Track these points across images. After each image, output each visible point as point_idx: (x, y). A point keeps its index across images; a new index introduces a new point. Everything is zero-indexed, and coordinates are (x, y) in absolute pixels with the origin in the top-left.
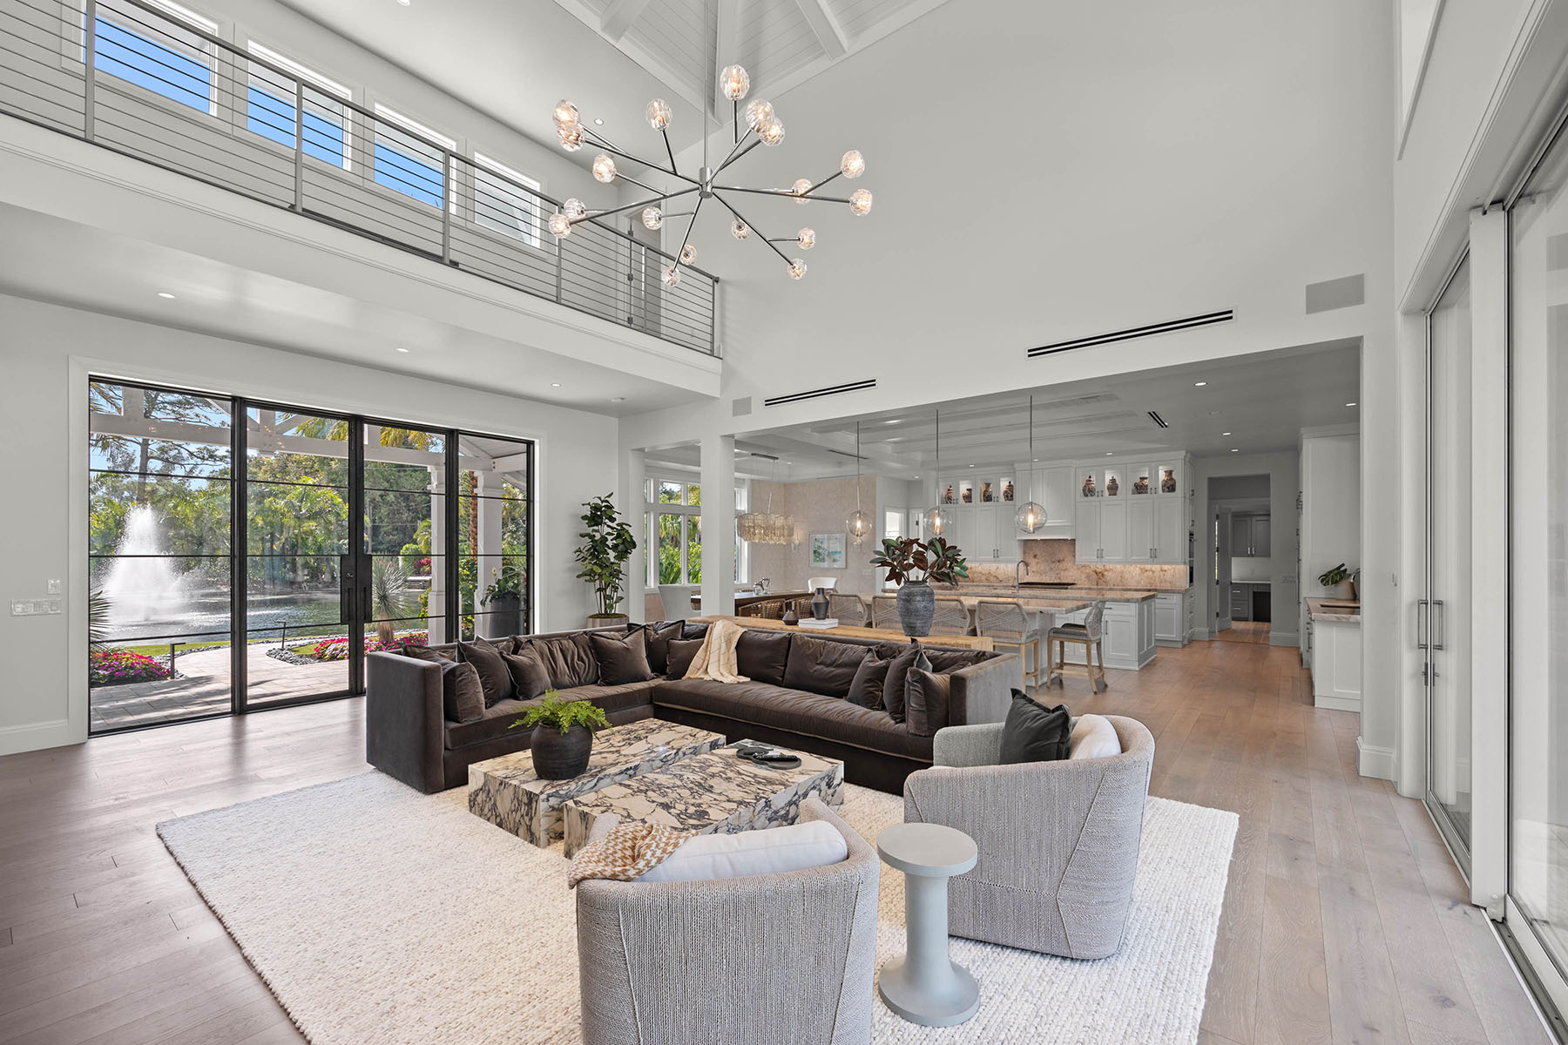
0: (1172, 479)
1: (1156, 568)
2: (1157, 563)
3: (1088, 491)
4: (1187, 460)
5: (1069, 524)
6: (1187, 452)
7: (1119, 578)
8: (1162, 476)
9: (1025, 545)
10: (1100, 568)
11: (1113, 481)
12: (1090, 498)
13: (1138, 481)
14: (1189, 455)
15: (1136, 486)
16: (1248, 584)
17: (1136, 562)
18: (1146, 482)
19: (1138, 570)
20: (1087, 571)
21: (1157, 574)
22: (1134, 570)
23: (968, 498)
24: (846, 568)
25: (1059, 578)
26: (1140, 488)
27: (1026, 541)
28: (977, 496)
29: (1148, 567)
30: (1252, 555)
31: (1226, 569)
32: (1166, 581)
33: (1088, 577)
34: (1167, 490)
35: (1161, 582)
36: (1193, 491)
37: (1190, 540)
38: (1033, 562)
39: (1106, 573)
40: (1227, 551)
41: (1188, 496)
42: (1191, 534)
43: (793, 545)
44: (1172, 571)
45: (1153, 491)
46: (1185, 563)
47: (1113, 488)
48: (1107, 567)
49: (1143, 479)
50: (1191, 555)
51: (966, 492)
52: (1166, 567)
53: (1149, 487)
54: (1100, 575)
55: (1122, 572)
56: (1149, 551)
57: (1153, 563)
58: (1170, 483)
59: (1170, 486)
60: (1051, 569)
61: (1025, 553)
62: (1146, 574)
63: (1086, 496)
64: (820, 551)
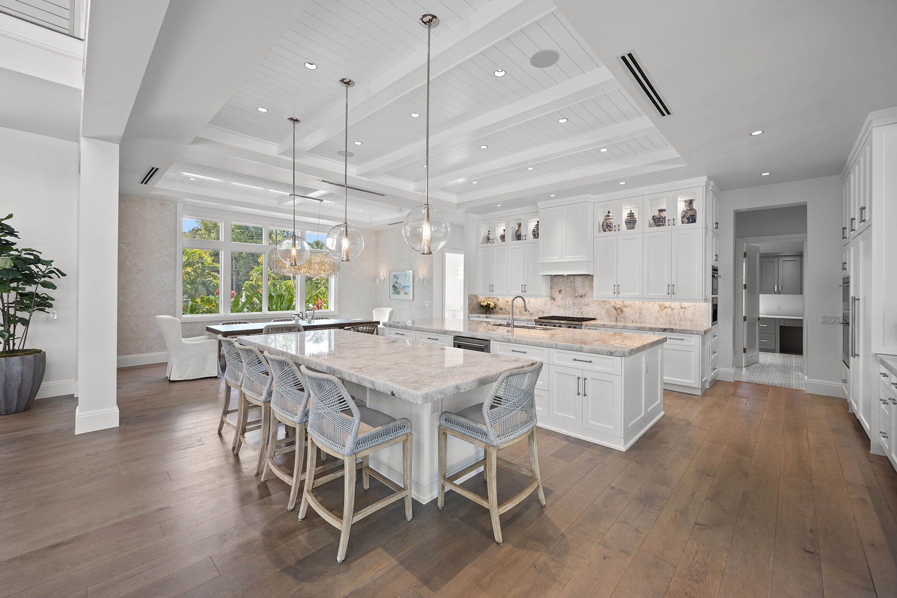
0: (692, 209)
1: (676, 305)
2: (676, 300)
3: (607, 226)
4: (710, 188)
5: (586, 259)
6: (709, 178)
7: (637, 315)
8: (681, 207)
9: (552, 280)
10: (619, 304)
11: (631, 215)
12: (608, 233)
13: (657, 214)
14: (712, 183)
15: (654, 218)
16: (775, 319)
17: (654, 299)
18: (663, 214)
19: (656, 307)
20: (608, 306)
21: (676, 311)
22: (654, 307)
23: (503, 238)
24: (413, 299)
25: (582, 313)
26: (658, 221)
27: (553, 277)
28: (509, 237)
29: (667, 304)
30: (779, 293)
31: (753, 305)
32: (686, 319)
33: (608, 312)
34: (687, 221)
35: (681, 320)
36: (717, 223)
37: (713, 276)
38: (559, 297)
39: (624, 309)
40: (754, 288)
41: (710, 228)
42: (715, 270)
43: (378, 281)
44: (693, 308)
45: (671, 222)
46: (706, 300)
47: (631, 222)
48: (626, 303)
49: (661, 211)
50: (715, 291)
51: (502, 232)
52: (685, 304)
53: (666, 220)
54: (619, 310)
55: (641, 309)
56: (666, 287)
57: (671, 300)
58: (690, 213)
59: (690, 218)
60: (574, 304)
61: (551, 288)
62: (665, 310)
63: (605, 231)
64: (396, 285)
